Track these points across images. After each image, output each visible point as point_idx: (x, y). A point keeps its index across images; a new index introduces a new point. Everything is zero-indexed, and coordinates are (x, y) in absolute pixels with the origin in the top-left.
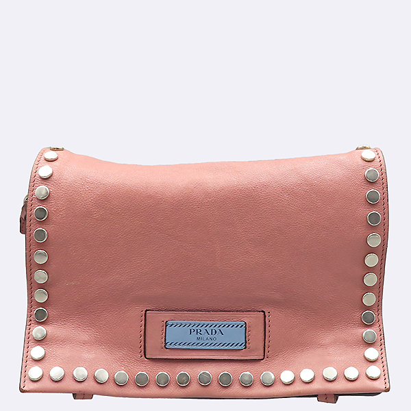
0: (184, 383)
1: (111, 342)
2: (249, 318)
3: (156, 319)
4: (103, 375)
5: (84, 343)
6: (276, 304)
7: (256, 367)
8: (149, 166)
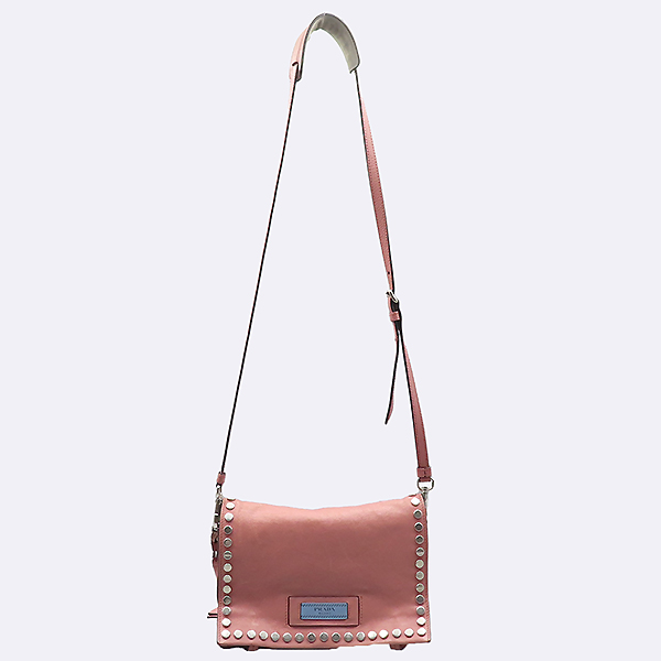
0: (311, 640)
1: (268, 616)
2: (349, 600)
3: (295, 602)
4: (264, 634)
5: (253, 617)
6: (365, 592)
7: (355, 630)
8: (292, 508)
